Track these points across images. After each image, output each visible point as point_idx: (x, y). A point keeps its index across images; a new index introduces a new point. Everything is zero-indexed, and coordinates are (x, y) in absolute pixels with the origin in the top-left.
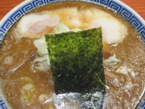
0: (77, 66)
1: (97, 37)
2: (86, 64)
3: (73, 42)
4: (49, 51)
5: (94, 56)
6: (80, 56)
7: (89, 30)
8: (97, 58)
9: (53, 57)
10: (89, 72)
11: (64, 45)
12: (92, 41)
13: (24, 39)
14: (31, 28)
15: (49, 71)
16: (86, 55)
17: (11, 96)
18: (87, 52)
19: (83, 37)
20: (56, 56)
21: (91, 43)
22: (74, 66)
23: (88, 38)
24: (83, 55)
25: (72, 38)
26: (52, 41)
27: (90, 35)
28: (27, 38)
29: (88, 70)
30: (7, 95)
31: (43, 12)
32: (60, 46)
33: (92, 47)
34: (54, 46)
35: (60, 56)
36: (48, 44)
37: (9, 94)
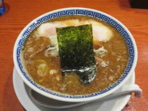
0: (76, 50)
1: (89, 30)
2: (82, 49)
3: (73, 33)
4: (58, 39)
5: (88, 43)
6: (78, 43)
7: (84, 26)
8: (89, 45)
9: (61, 43)
10: (84, 55)
11: (67, 35)
12: (86, 33)
13: (41, 38)
14: (47, 31)
15: (57, 57)
16: (82, 42)
17: (31, 71)
18: (83, 41)
19: (80, 30)
20: (62, 42)
21: (85, 34)
22: (74, 50)
23: (83, 31)
24: (80, 42)
25: (73, 30)
26: (60, 32)
27: (85, 28)
28: (43, 37)
29: (84, 53)
30: (28, 69)
31: (56, 22)
32: (65, 36)
33: (86, 37)
34: (61, 36)
35: (65, 43)
36: (58, 34)
37: (30, 69)
